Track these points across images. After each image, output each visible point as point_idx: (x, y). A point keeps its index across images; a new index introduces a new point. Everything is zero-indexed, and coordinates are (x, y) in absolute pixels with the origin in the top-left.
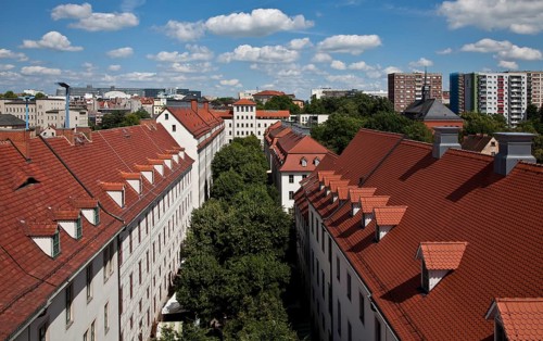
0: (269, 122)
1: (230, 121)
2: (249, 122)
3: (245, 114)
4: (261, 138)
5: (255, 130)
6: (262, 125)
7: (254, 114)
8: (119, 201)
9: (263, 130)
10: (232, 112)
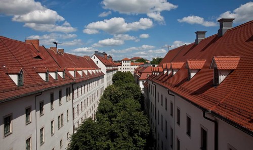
0: (136, 67)
1: (121, 67)
2: (128, 67)
3: (126, 64)
4: (133, 73)
5: (130, 70)
6: (133, 69)
7: (130, 64)
8: (73, 76)
9: (133, 70)
10: (121, 63)
